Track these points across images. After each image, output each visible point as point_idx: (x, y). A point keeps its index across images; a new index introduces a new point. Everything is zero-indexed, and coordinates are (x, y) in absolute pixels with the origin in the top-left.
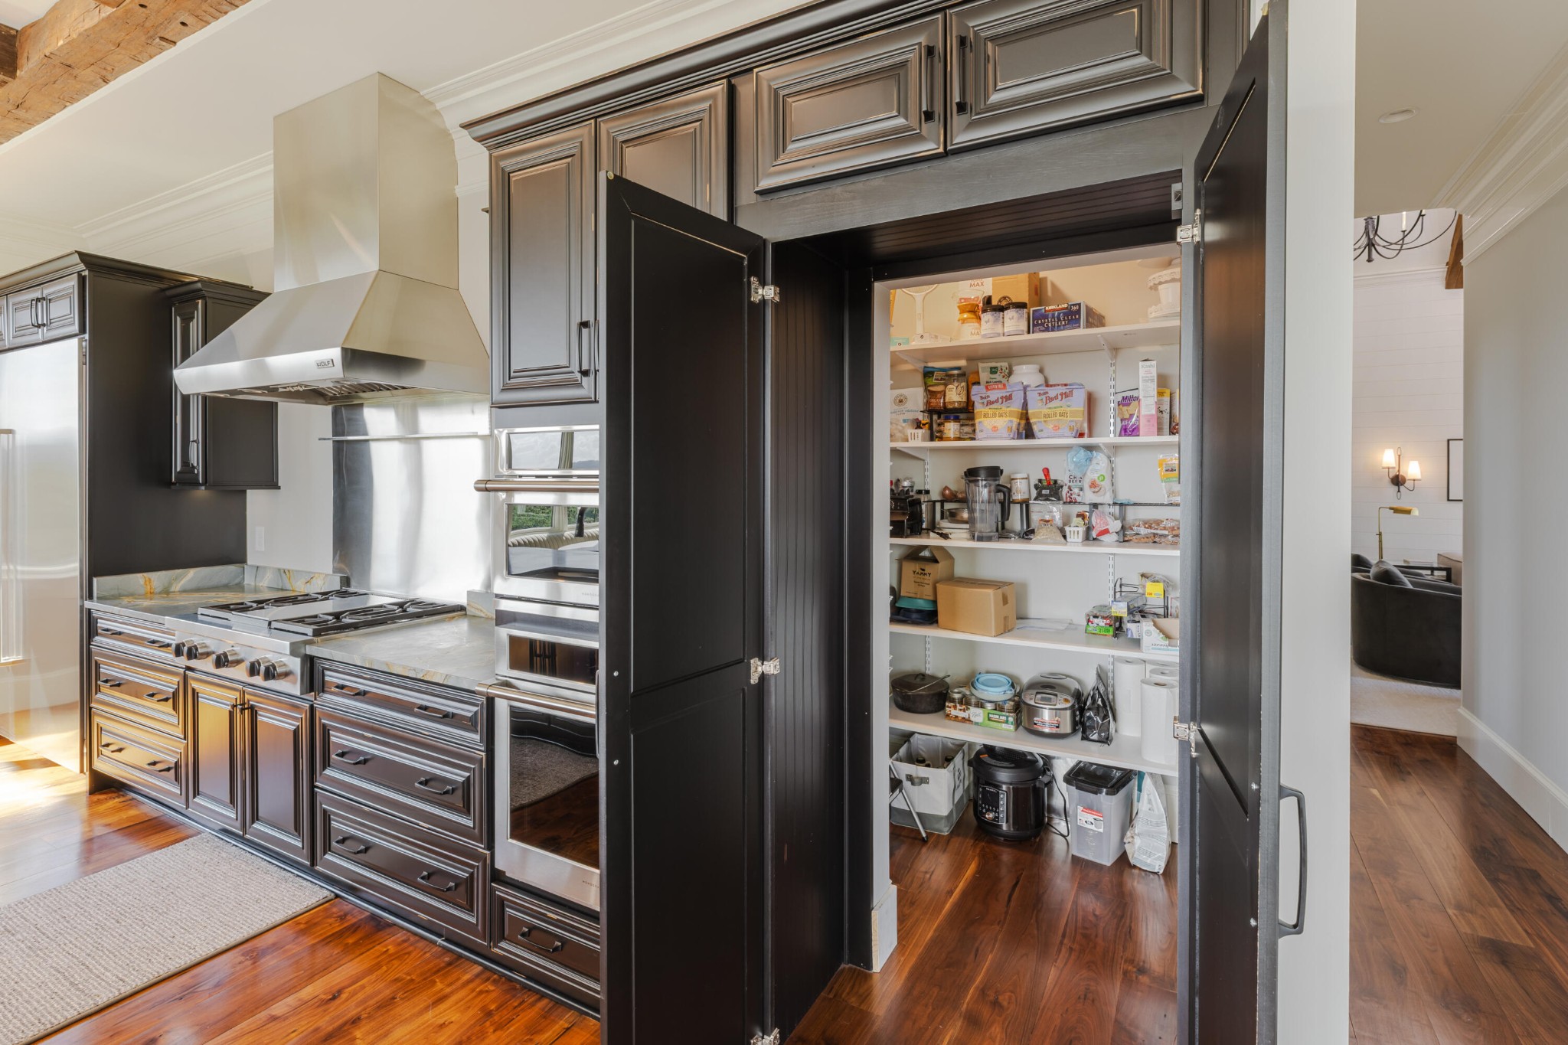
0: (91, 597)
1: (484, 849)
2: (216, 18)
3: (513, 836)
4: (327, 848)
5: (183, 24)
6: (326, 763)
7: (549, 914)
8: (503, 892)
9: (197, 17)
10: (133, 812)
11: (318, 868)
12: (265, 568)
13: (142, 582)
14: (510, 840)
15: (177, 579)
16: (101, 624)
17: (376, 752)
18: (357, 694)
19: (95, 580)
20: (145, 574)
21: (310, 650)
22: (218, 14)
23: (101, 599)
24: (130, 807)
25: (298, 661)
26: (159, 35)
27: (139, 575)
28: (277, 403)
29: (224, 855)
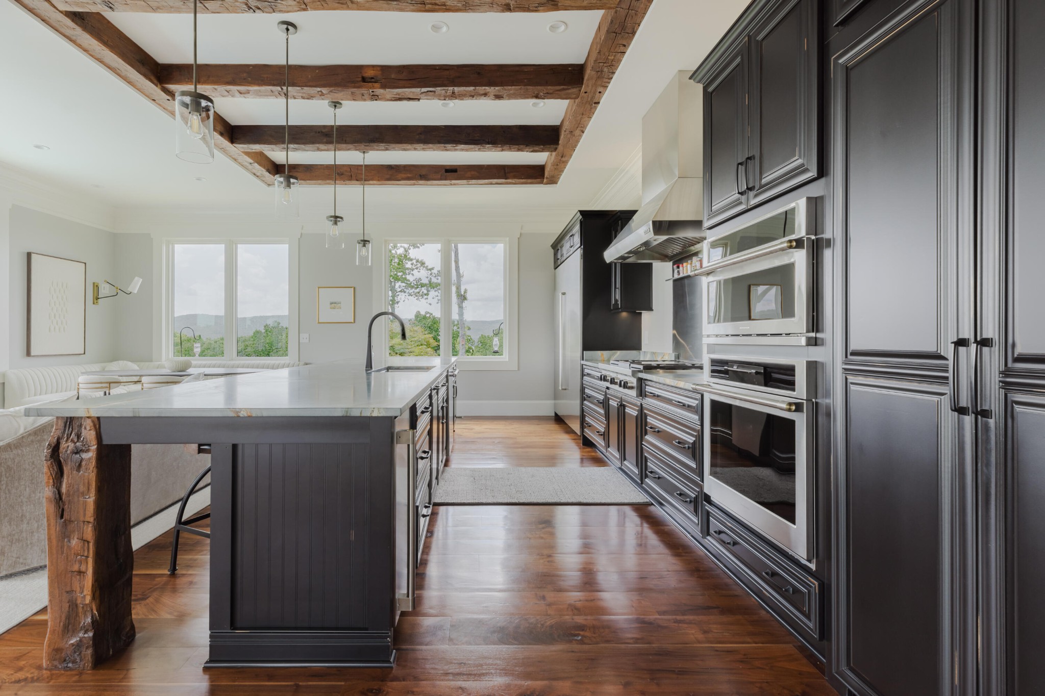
0: (583, 360)
1: (700, 481)
2: (609, 83)
3: (711, 475)
4: (646, 476)
5: (600, 92)
6: (646, 434)
7: (727, 523)
8: (709, 507)
9: (603, 86)
10: (593, 454)
11: (643, 485)
12: (647, 352)
13: (600, 355)
14: (710, 477)
15: (613, 355)
16: (586, 371)
17: (664, 428)
18: (654, 396)
19: (584, 352)
20: (601, 352)
21: (641, 375)
22: (609, 81)
23: (586, 360)
24: (593, 452)
25: (635, 379)
26: (594, 102)
27: (599, 352)
28: (652, 263)
29: (616, 476)
